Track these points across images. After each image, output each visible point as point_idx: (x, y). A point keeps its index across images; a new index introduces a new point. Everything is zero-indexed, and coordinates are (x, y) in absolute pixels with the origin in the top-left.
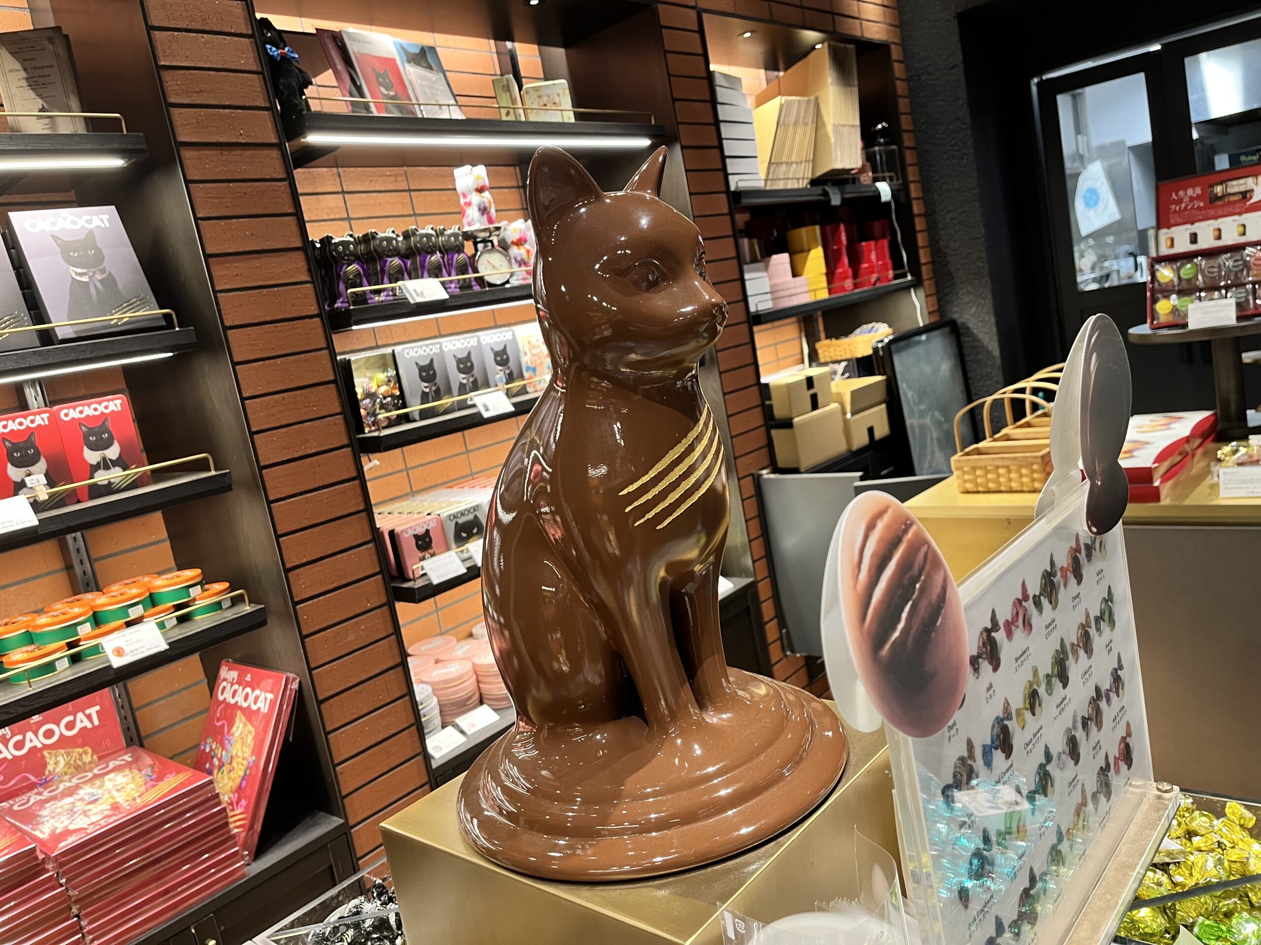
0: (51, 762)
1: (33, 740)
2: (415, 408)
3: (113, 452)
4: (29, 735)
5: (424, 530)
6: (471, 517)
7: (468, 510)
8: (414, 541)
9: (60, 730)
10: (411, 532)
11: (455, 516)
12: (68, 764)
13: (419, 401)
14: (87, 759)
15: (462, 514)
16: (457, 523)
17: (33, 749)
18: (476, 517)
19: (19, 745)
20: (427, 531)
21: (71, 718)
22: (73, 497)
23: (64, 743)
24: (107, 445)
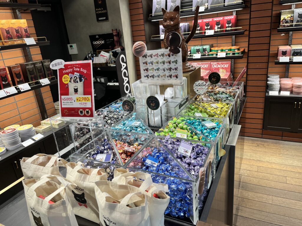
0: (220, 70)
1: (219, 66)
2: (294, 24)
3: (230, 25)
4: (219, 65)
5: (285, 51)
6: (299, 51)
7: (299, 49)
8: (282, 52)
9: (222, 66)
10: (282, 50)
11: (294, 50)
12: (222, 71)
13: (296, 22)
14: (225, 71)
15: (297, 50)
16: (294, 51)
17: (219, 67)
18: (301, 51)
19: (217, 66)
20: (286, 51)
21: (224, 65)
22: (223, 31)
23: (223, 68)
24: (230, 24)
